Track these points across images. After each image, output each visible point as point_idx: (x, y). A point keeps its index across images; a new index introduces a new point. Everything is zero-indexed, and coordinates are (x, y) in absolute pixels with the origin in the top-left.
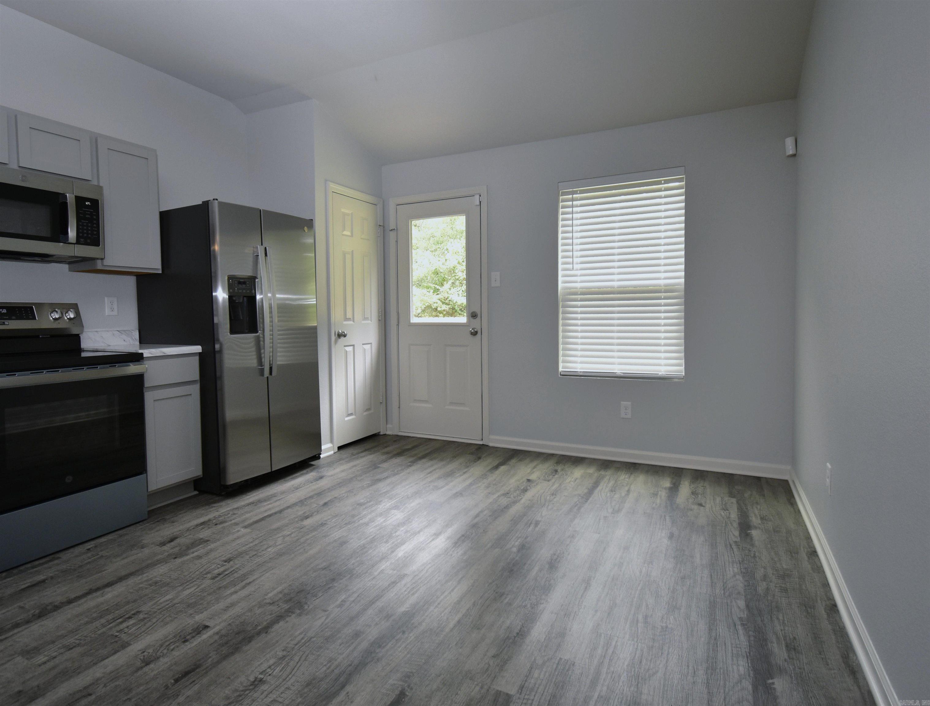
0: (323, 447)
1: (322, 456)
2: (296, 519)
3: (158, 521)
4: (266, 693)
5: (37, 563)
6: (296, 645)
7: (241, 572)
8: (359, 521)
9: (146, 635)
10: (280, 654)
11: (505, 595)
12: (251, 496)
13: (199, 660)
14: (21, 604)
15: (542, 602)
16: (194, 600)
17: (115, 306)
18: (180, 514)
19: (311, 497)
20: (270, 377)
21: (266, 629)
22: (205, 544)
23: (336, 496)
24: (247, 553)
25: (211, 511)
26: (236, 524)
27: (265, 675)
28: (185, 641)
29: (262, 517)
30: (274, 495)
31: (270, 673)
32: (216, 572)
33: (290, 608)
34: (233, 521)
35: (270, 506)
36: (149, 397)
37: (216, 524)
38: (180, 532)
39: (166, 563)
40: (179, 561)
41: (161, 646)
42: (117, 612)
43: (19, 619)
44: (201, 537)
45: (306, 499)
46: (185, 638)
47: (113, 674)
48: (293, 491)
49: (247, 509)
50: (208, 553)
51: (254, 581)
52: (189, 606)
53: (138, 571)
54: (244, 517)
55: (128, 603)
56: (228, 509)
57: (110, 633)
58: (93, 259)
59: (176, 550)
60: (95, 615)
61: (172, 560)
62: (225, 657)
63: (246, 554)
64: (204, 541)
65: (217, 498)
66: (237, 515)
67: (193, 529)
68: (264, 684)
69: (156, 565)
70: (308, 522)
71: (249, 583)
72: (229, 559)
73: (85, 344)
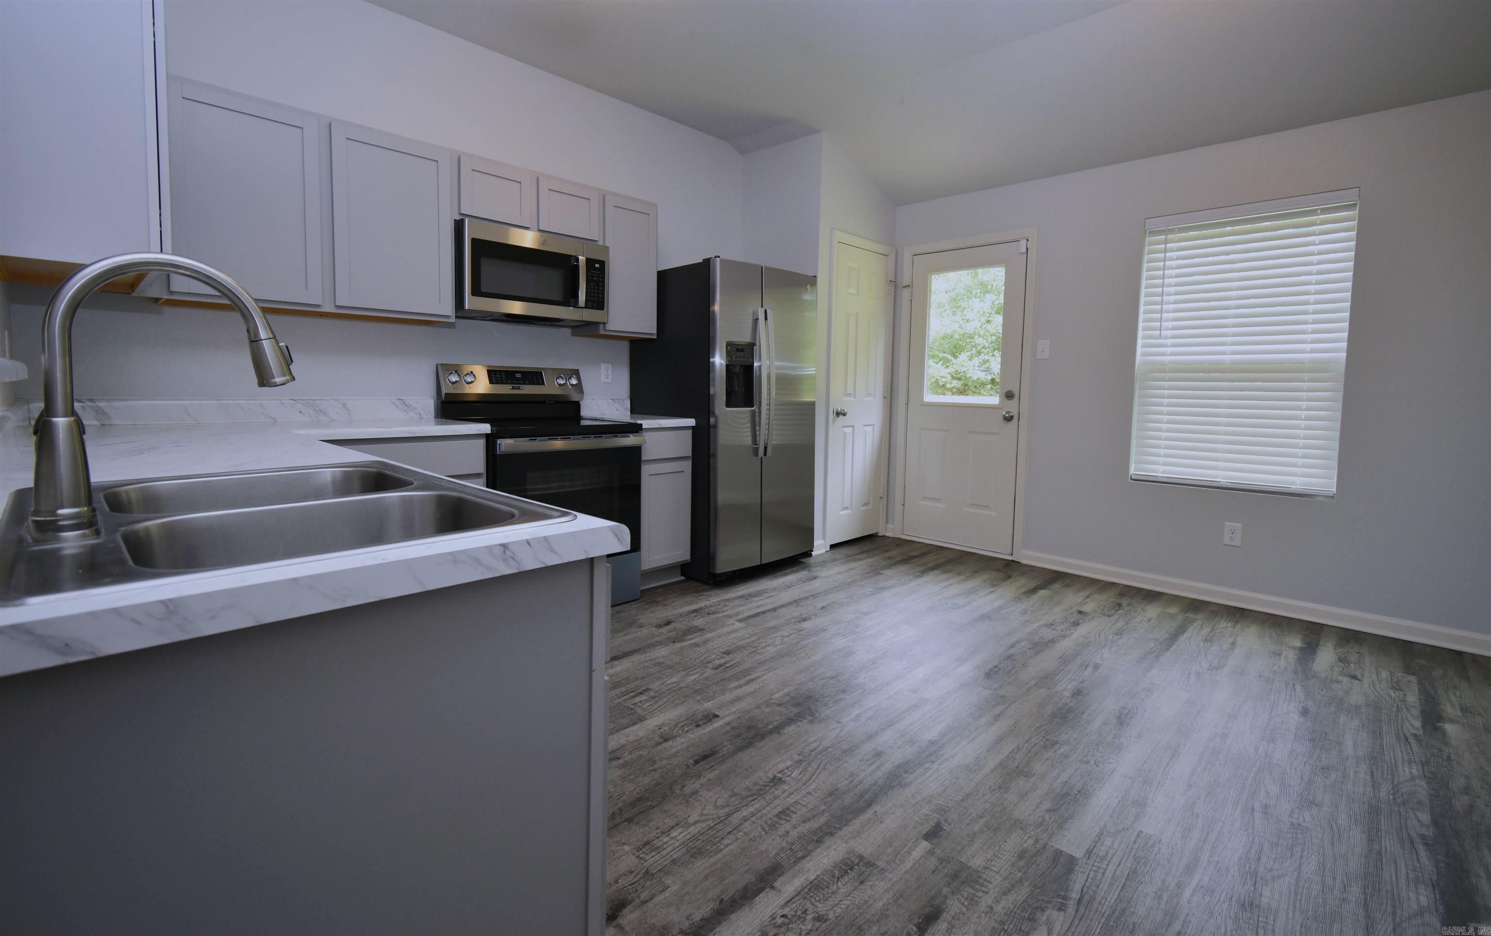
0: (816, 543)
1: (814, 553)
2: (793, 620)
3: (649, 603)
4: (787, 793)
6: (812, 751)
7: (742, 667)
8: (864, 632)
9: (659, 712)
10: (797, 757)
11: (1059, 745)
12: (740, 588)
13: (715, 747)
15: (1111, 761)
16: (699, 687)
17: (610, 373)
18: (670, 598)
19: (806, 598)
20: (764, 458)
21: (778, 729)
22: (701, 633)
23: (834, 600)
25: (701, 599)
26: (730, 617)
27: (784, 775)
28: (698, 726)
29: (755, 612)
30: (764, 591)
31: (789, 774)
32: (717, 663)
33: (799, 713)
34: (726, 613)
35: (762, 602)
36: (646, 470)
37: (709, 614)
38: (672, 617)
39: (666, 646)
40: (678, 645)
41: (676, 726)
42: (628, 685)
44: (696, 624)
45: (800, 599)
46: (697, 722)
47: (635, 744)
48: (783, 589)
49: (737, 602)
50: (705, 642)
51: (757, 678)
52: (696, 692)
54: (736, 610)
55: (637, 679)
56: (719, 599)
57: (626, 705)
58: (597, 323)
59: (673, 634)
61: (671, 644)
62: (740, 749)
63: (745, 649)
64: (700, 630)
65: (705, 587)
66: (728, 607)
67: (687, 615)
68: (784, 784)
69: (656, 646)
70: (805, 625)
71: (753, 680)
72: (728, 651)
73: (584, 412)
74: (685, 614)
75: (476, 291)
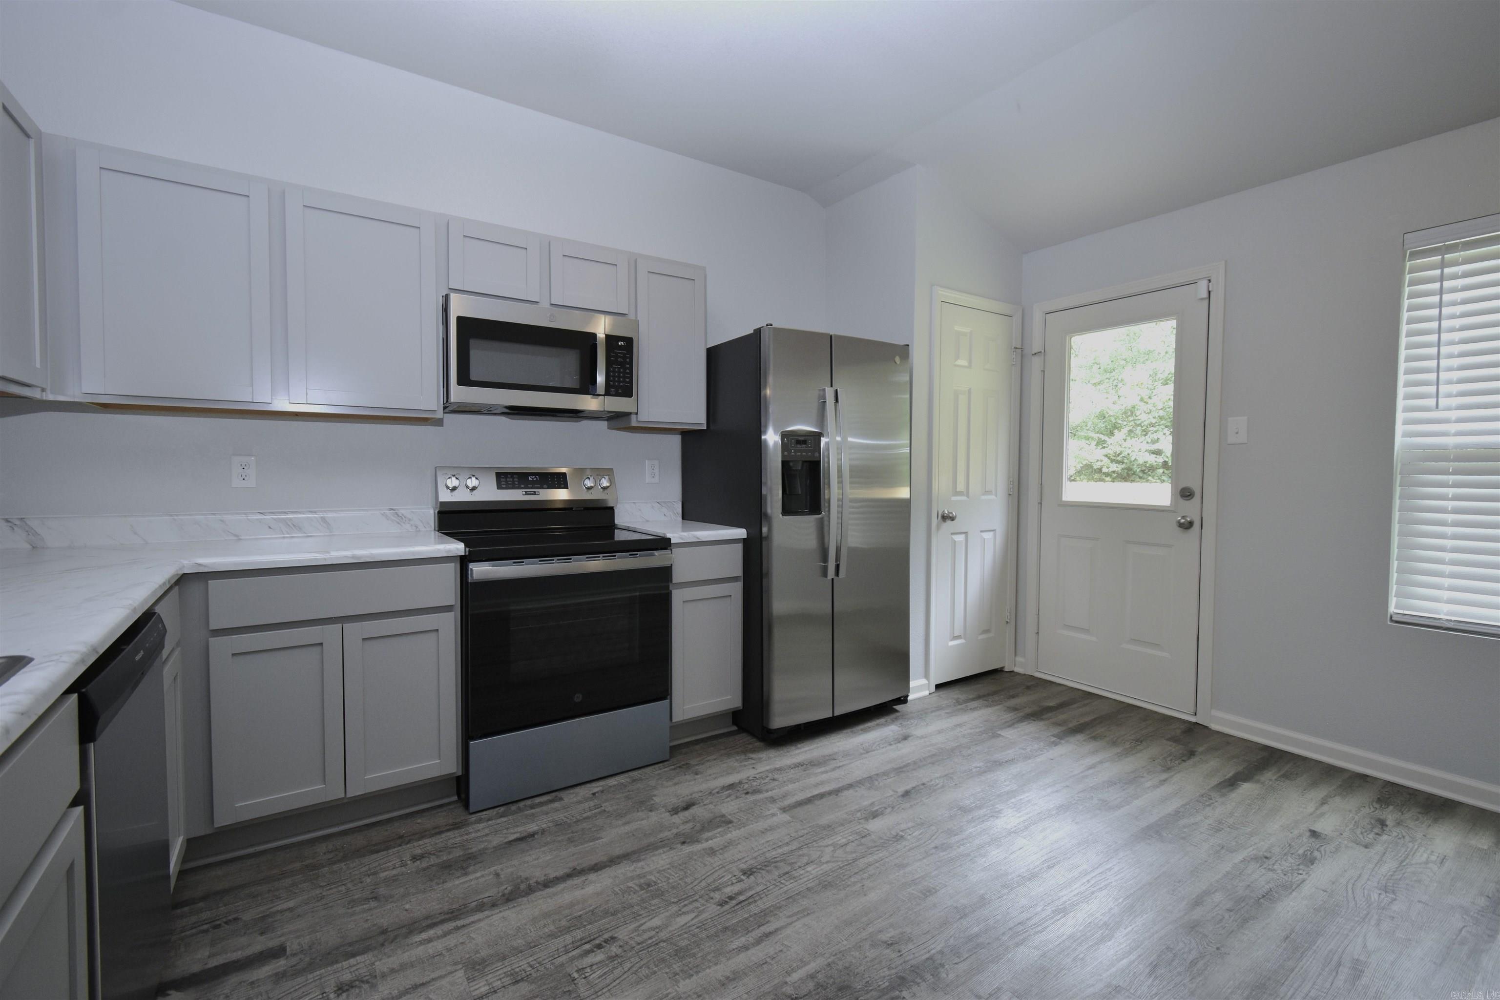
0: (912, 684)
1: (909, 698)
2: (859, 815)
3: (680, 767)
5: (538, 800)
7: (762, 905)
8: (959, 847)
9: (607, 994)
12: (803, 750)
14: (497, 868)
17: (656, 471)
18: (708, 761)
19: (886, 774)
20: (836, 579)
22: (727, 828)
23: (925, 780)
24: (778, 864)
25: (745, 766)
26: (773, 800)
29: (809, 795)
30: (832, 757)
32: (729, 890)
34: (770, 794)
35: (824, 777)
36: (678, 597)
37: (747, 793)
38: (700, 794)
39: (670, 850)
40: (687, 849)
42: (589, 928)
43: (487, 895)
44: (724, 811)
45: (877, 775)
48: (862, 754)
49: (792, 774)
50: (726, 847)
51: (776, 930)
53: (634, 852)
54: (786, 788)
55: (606, 914)
56: (768, 768)
58: (628, 414)
59: (687, 828)
60: (564, 923)
61: (679, 846)
63: (776, 867)
64: (725, 822)
65: (758, 744)
66: (776, 783)
67: (718, 793)
69: (657, 848)
70: (875, 826)
71: (767, 935)
72: (750, 870)
73: (620, 519)
74: (717, 790)
75: (464, 379)
